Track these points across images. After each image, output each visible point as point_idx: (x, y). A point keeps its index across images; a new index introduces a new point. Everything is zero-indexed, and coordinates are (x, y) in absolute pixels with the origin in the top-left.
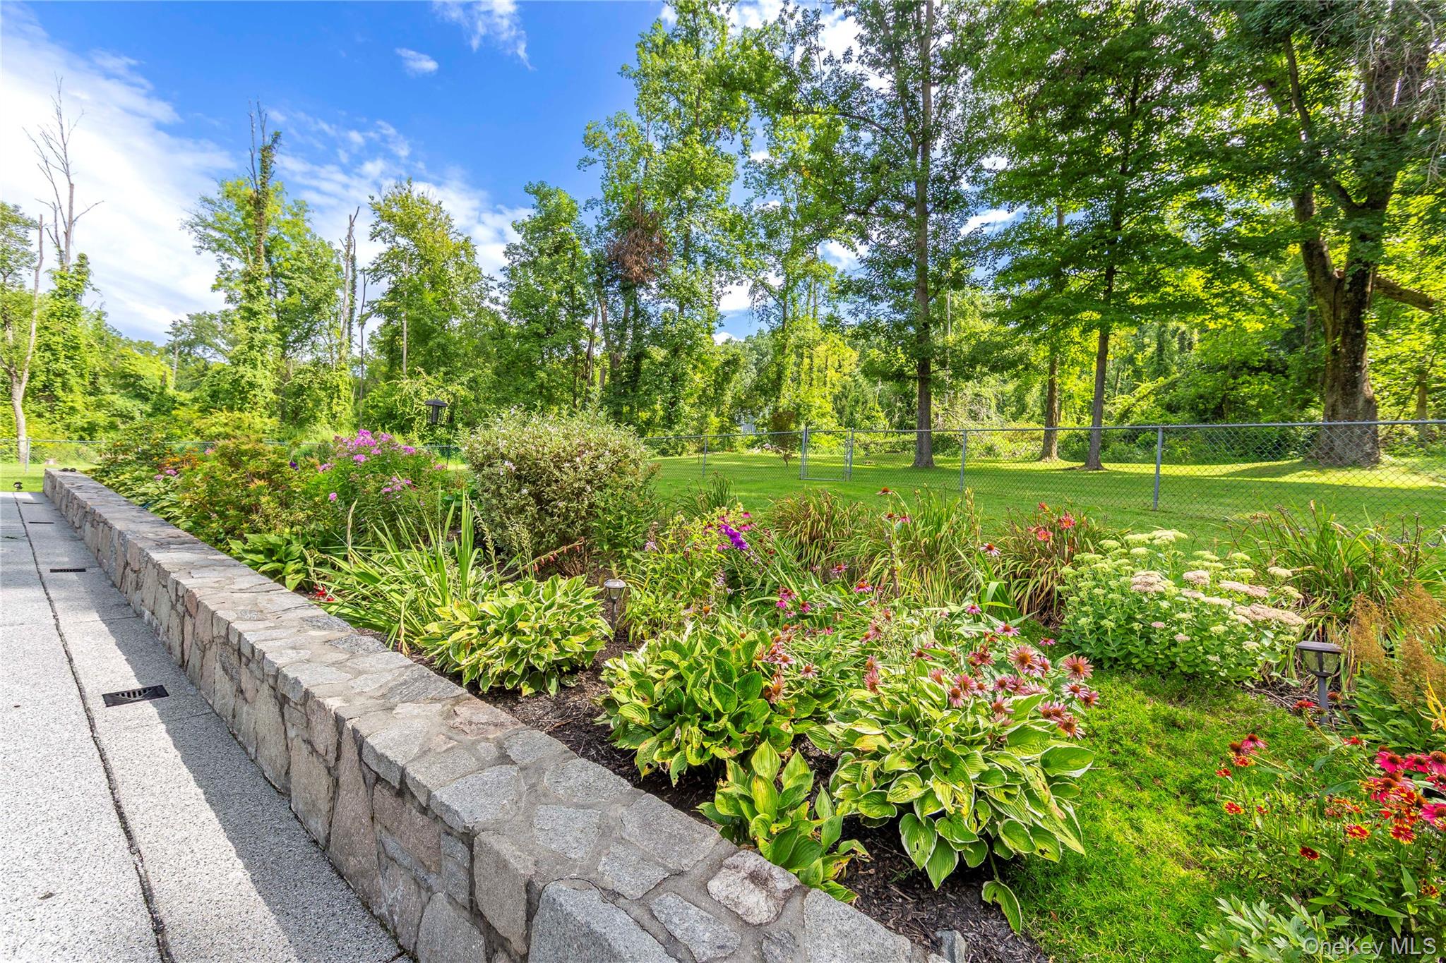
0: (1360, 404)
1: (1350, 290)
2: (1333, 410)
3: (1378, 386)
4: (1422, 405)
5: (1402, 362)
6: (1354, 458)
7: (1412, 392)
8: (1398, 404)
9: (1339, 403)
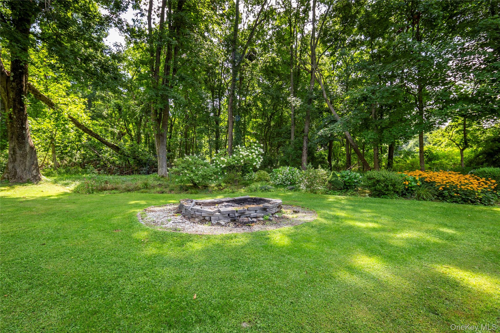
0: (28, 149)
1: (13, 81)
2: (14, 151)
3: (36, 142)
4: (54, 152)
5: (44, 132)
6: (28, 178)
7: (50, 146)
8: (45, 151)
9: (16, 147)
